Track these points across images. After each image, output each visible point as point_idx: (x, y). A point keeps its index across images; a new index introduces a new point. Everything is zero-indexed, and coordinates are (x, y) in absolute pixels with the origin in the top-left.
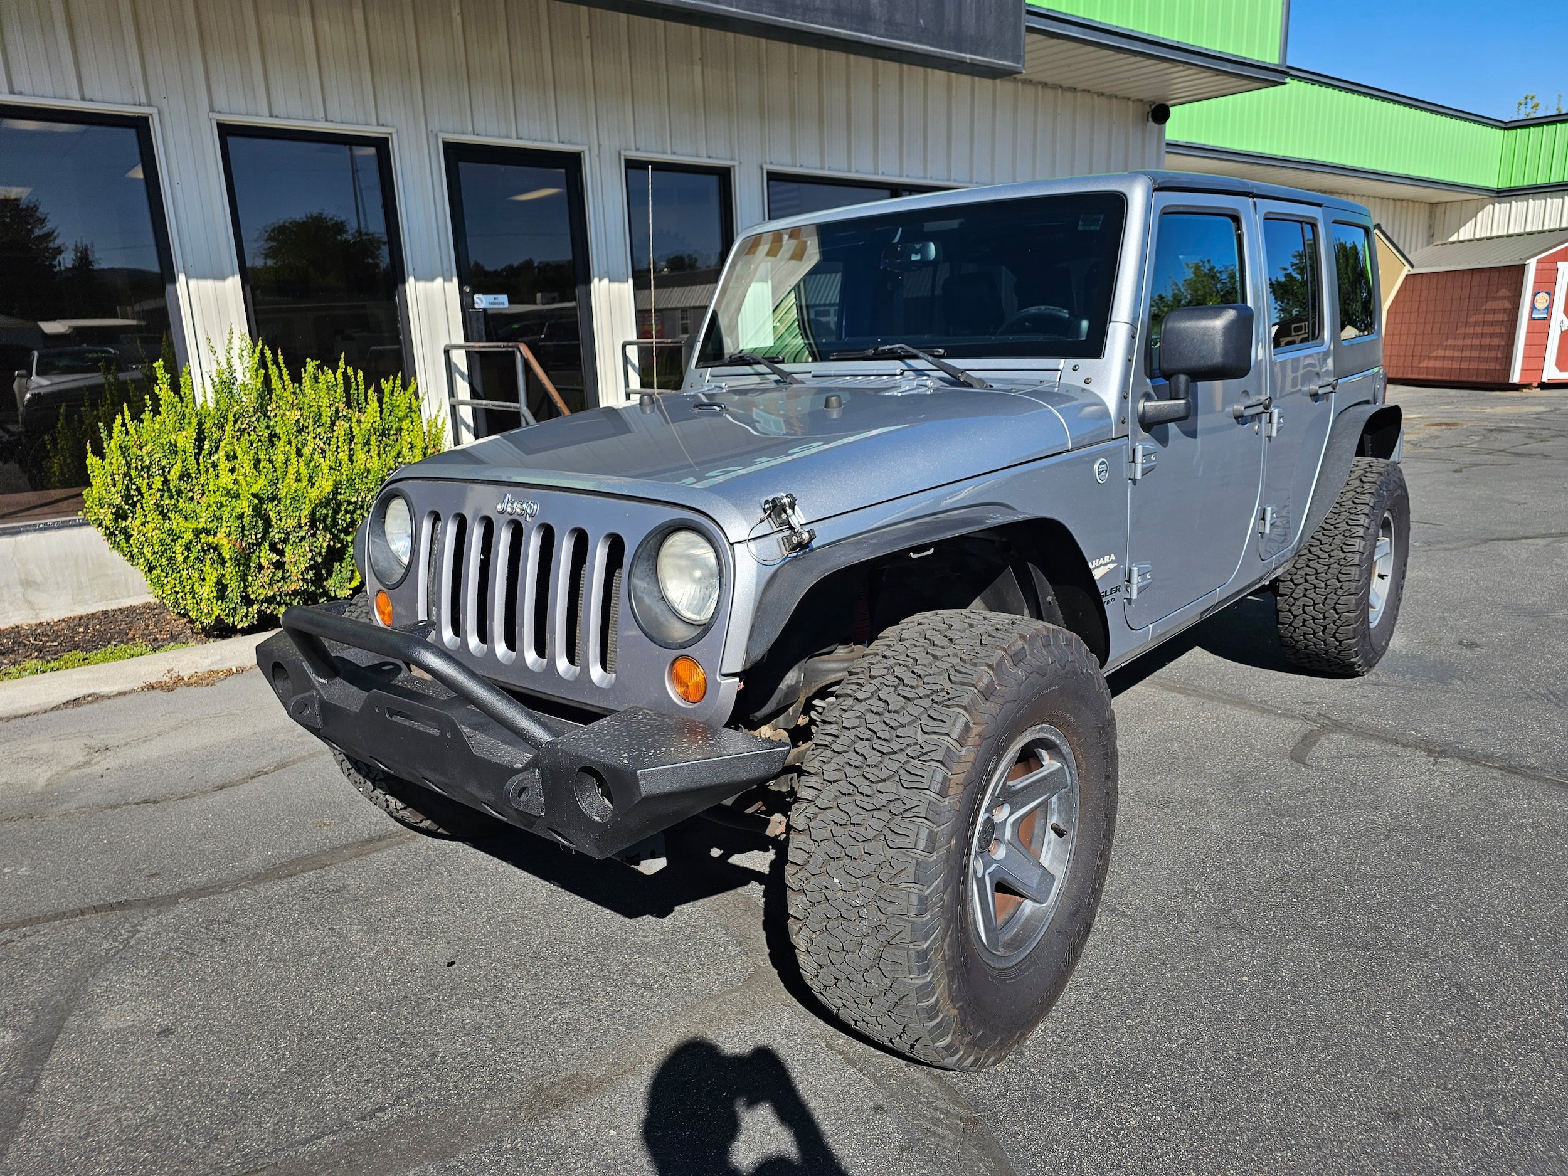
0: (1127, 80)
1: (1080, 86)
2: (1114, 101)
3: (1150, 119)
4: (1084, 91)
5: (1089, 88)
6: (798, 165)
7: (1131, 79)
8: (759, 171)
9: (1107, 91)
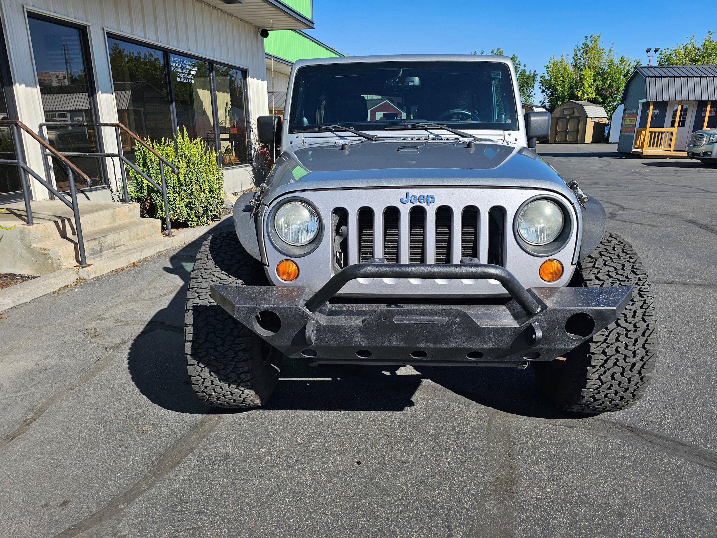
0: (258, 15)
1: (235, 14)
2: (246, 24)
3: (259, 34)
4: (235, 16)
5: (237, 16)
6: (121, 31)
7: (260, 15)
8: (102, 30)
9: (244, 19)
